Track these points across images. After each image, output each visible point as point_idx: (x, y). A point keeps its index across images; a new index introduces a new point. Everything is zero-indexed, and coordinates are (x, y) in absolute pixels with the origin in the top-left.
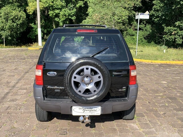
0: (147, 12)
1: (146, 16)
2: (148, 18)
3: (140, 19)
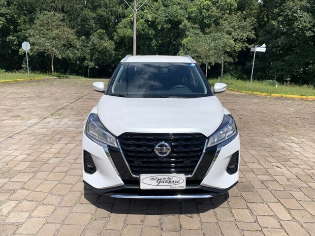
0: (264, 45)
1: (262, 49)
2: (265, 51)
3: (256, 52)
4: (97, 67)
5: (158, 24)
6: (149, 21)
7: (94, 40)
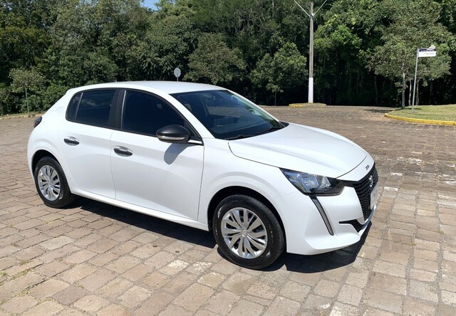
2: (435, 56)
4: (282, 91)
5: (366, 26)
6: (353, 26)
7: (276, 58)
